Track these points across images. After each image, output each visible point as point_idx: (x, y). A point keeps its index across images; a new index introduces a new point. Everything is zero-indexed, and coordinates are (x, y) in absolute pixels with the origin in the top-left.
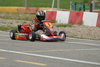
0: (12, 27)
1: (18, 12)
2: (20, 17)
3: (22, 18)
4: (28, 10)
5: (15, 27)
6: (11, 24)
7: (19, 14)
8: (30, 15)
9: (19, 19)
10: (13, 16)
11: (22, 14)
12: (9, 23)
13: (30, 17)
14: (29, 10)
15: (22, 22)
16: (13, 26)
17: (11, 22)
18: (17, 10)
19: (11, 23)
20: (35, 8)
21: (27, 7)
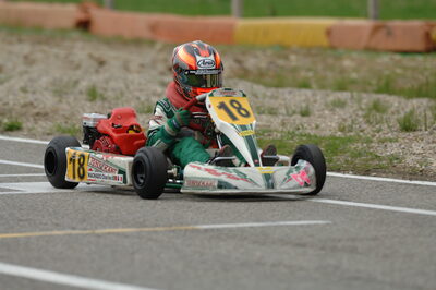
0: (309, 136)
1: (333, 45)
2: (343, 71)
3: (354, 76)
4: (381, 35)
5: (328, 133)
6: (305, 119)
7: (339, 58)
8: (398, 57)
9: (341, 88)
10: (309, 70)
11: (355, 55)
12: (294, 113)
13: (399, 71)
14: (390, 33)
15: (359, 101)
16: (317, 127)
17: (304, 105)
18: (329, 32)
19: (305, 114)
20: (417, 24)
21: (376, 17)
